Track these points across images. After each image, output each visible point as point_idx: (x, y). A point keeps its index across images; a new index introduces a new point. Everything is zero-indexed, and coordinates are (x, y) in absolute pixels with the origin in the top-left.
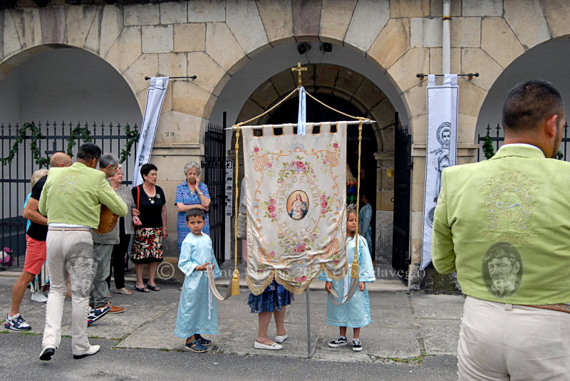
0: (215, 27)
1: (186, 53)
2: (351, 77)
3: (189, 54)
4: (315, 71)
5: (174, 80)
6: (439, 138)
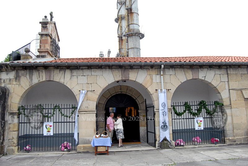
0: (99, 76)
1: (91, 84)
2: (131, 89)
3: (92, 84)
4: (121, 87)
5: (88, 91)
6: (162, 106)
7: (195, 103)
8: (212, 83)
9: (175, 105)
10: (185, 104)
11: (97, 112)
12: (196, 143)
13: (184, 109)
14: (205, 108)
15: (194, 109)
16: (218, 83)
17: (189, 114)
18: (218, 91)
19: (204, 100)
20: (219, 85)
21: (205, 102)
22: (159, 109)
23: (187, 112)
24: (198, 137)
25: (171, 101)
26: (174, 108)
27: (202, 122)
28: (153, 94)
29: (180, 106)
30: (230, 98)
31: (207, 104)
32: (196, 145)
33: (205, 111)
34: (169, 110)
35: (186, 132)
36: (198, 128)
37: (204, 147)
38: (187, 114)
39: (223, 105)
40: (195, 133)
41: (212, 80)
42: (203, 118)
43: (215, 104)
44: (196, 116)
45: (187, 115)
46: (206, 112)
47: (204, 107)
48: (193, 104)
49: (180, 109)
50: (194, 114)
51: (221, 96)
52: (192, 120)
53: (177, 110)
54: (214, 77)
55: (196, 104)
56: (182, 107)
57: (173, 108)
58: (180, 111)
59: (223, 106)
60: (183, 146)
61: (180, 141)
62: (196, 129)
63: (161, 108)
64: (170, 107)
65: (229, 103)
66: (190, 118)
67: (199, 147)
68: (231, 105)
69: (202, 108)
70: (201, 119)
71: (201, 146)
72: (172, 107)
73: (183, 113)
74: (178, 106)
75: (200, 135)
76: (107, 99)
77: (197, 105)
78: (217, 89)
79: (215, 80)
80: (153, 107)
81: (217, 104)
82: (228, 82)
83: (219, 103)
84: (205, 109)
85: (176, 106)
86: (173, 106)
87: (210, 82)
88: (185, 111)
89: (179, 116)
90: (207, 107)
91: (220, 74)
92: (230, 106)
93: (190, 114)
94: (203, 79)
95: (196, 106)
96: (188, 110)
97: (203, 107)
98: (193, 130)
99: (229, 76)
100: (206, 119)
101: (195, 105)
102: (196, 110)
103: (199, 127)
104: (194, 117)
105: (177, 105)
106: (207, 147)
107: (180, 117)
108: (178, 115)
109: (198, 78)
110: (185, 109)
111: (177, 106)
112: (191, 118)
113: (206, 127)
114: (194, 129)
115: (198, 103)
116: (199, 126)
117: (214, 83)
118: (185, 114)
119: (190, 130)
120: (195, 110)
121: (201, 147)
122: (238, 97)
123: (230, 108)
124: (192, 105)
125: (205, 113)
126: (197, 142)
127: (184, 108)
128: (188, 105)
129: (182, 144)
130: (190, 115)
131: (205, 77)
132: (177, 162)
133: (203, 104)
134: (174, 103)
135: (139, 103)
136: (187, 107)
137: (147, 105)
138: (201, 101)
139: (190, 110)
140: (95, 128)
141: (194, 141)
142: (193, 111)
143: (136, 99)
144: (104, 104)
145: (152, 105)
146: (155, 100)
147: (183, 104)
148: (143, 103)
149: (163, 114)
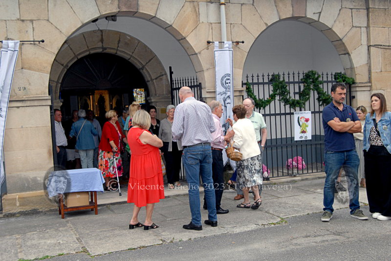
1: (31, 21)
2: (130, 40)
4: (102, 35)
6: (222, 85)
7: (296, 76)
8: (334, 29)
9: (250, 81)
10: (271, 80)
12: (295, 171)
13: (271, 93)
14: (317, 88)
15: (293, 92)
16: (347, 29)
17: (282, 104)
18: (346, 49)
19: (314, 70)
20: (348, 35)
21: (316, 76)
22: (215, 92)
23: (277, 98)
24: (300, 158)
25: (242, 71)
26: (249, 91)
27: (310, 123)
28: (200, 53)
29: (261, 83)
30: (370, 67)
31: (320, 79)
32: (295, 176)
33: (317, 96)
34: (237, 94)
35: (274, 146)
36: (301, 137)
37: (313, 179)
38: (277, 102)
39: (354, 83)
40: (294, 149)
41: (335, 21)
42: (312, 113)
43: (338, 78)
44: (298, 109)
45: (277, 105)
46: (319, 99)
47: (314, 85)
48: (291, 80)
49: (264, 92)
50: (294, 104)
51: (351, 60)
52: (288, 117)
53: (256, 93)
54: (339, 14)
55: (296, 80)
56: (266, 86)
57: (247, 89)
58: (261, 97)
59: (353, 85)
62: (297, 138)
63: (220, 89)
64: (240, 87)
65: (366, 79)
66: (283, 114)
67: (302, 180)
68: (370, 82)
69: (310, 89)
70: (308, 114)
71: (307, 177)
72: (245, 86)
73: (269, 102)
74: (258, 84)
75: (304, 152)
77: (299, 83)
78: (344, 44)
79: (340, 22)
80: (199, 86)
81: (341, 79)
82: (368, 27)
83: (345, 78)
84: (315, 92)
85: (253, 84)
86: (245, 84)
87: (330, 27)
88: (272, 97)
89: (260, 109)
90: (321, 86)
91: (351, 9)
92: (370, 84)
93: (284, 104)
94: (315, 18)
95: (297, 85)
96: (280, 94)
97: (312, 87)
98: (289, 142)
99: (370, 14)
100: (317, 115)
101: (294, 83)
102: (297, 93)
103: (302, 134)
104: (292, 111)
105: (255, 81)
106: (319, 178)
108: (257, 108)
109: (304, 16)
110: (275, 90)
111: (256, 84)
112: (285, 114)
113: (318, 133)
114: (292, 138)
115: (301, 77)
116: (303, 132)
117: (339, 30)
118: (272, 103)
119: (284, 142)
120: (295, 93)
121: (307, 179)
122: (386, 65)
123: (368, 89)
124: (289, 83)
125: (316, 101)
126: (298, 168)
127: (271, 88)
128: (281, 83)
129: (266, 174)
130: (285, 105)
131: (320, 13)
132: (286, 217)
133: (313, 80)
134: (247, 77)
135: (149, 79)
136: (278, 86)
137: (174, 82)
138: (309, 72)
139: (285, 93)
140: (50, 147)
141: (289, 166)
142: (290, 97)
143: (143, 67)
144: (57, 82)
145: (195, 80)
146: (205, 69)
147: (268, 78)
148: (161, 79)
149: (225, 104)
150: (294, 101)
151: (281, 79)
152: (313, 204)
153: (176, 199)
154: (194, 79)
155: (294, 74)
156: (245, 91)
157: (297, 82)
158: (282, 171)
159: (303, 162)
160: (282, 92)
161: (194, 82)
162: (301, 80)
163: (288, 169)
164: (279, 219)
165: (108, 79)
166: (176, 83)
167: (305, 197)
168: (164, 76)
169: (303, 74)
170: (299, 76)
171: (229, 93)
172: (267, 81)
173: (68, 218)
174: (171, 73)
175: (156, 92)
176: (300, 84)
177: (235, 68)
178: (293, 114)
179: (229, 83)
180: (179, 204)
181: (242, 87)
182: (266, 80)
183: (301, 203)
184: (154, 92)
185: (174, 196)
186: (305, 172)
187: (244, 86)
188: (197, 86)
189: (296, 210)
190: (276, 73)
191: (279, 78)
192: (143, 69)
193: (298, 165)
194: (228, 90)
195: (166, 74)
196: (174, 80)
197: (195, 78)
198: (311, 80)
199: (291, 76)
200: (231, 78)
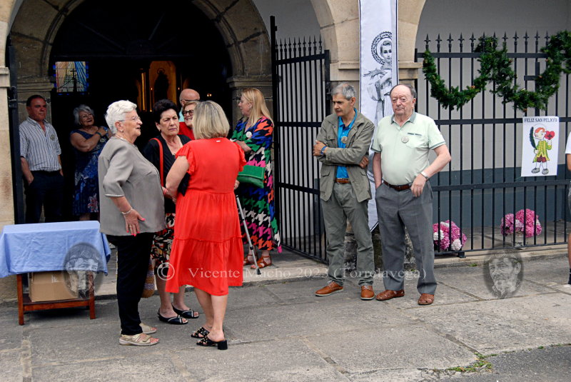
6: (375, 55)
7: (532, 42)
9: (433, 49)
10: (479, 49)
11: (12, 81)
12: (520, 239)
13: (477, 75)
15: (523, 76)
17: (499, 100)
22: (358, 70)
23: (489, 86)
24: (530, 213)
25: (416, 27)
26: (429, 69)
27: (555, 140)
29: (456, 55)
34: (405, 75)
35: (478, 187)
36: (536, 170)
37: (556, 257)
38: (489, 96)
40: (520, 191)
42: (561, 120)
44: (531, 110)
45: (488, 102)
47: (569, 63)
48: (521, 50)
49: (458, 75)
50: (523, 101)
52: (510, 126)
53: (444, 76)
55: (532, 50)
56: (467, 61)
57: (425, 65)
58: (454, 86)
60: (460, 254)
61: (450, 232)
62: (526, 172)
63: (368, 63)
64: (410, 63)
66: (499, 121)
67: (534, 259)
69: (558, 70)
70: (552, 123)
71: (543, 253)
72: (421, 60)
73: (470, 94)
74: (450, 56)
76: (61, 12)
77: (536, 56)
80: (326, 56)
85: (440, 55)
86: (423, 55)
88: (479, 85)
89: (451, 109)
93: (502, 99)
95: (532, 61)
96: (494, 80)
97: (563, 67)
98: (509, 179)
101: (526, 56)
102: (531, 78)
103: (538, 164)
104: (520, 114)
105: (444, 49)
107: (456, 115)
108: (445, 106)
110: (484, 70)
111: (445, 55)
112: (505, 121)
114: (517, 170)
115: (542, 44)
116: (541, 159)
118: (478, 97)
119: (499, 179)
120: (527, 78)
121: (542, 257)
124: (516, 56)
126: (525, 233)
127: (478, 65)
128: (498, 55)
129: (457, 244)
130: (504, 103)
132: (491, 352)
133: (566, 51)
134: (427, 41)
135: (231, 41)
136: (492, 62)
137: (279, 48)
138: (558, 35)
139: (506, 76)
140: (7, 174)
141: (508, 228)
142: (516, 86)
143: (220, 16)
144: (45, 43)
145: (318, 45)
146: (336, 20)
147: (472, 45)
148: (255, 41)
149: (379, 95)
150: (523, 94)
151: (499, 48)
152: (554, 321)
153: (265, 289)
154: (315, 43)
155: (526, 37)
156: (420, 71)
157: (532, 56)
158: (491, 236)
159: (538, 222)
160: (500, 74)
161: (315, 48)
162: (542, 50)
163: (505, 235)
164: (475, 359)
165: (150, 39)
166: (281, 50)
167: (536, 300)
168: (262, 36)
169: (547, 38)
170: (537, 43)
171: (388, 74)
172: (470, 52)
173: (33, 325)
174: (274, 29)
175: (243, 68)
176: (539, 60)
177: (402, 20)
178: (520, 121)
179: (390, 51)
180: (268, 303)
181: (416, 61)
182: (467, 49)
183: (526, 317)
184: (241, 69)
185: (262, 282)
186: (540, 240)
187: (419, 59)
188: (320, 57)
189: (514, 336)
190: (489, 35)
191: (495, 46)
192: (219, 21)
193: (525, 228)
194: (386, 65)
195: (265, 32)
196: (279, 44)
197: (318, 41)
198: (563, 52)
199: (521, 42)
200: (393, 42)
